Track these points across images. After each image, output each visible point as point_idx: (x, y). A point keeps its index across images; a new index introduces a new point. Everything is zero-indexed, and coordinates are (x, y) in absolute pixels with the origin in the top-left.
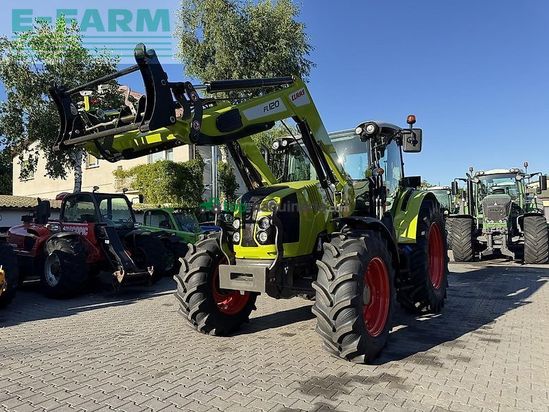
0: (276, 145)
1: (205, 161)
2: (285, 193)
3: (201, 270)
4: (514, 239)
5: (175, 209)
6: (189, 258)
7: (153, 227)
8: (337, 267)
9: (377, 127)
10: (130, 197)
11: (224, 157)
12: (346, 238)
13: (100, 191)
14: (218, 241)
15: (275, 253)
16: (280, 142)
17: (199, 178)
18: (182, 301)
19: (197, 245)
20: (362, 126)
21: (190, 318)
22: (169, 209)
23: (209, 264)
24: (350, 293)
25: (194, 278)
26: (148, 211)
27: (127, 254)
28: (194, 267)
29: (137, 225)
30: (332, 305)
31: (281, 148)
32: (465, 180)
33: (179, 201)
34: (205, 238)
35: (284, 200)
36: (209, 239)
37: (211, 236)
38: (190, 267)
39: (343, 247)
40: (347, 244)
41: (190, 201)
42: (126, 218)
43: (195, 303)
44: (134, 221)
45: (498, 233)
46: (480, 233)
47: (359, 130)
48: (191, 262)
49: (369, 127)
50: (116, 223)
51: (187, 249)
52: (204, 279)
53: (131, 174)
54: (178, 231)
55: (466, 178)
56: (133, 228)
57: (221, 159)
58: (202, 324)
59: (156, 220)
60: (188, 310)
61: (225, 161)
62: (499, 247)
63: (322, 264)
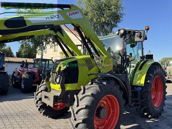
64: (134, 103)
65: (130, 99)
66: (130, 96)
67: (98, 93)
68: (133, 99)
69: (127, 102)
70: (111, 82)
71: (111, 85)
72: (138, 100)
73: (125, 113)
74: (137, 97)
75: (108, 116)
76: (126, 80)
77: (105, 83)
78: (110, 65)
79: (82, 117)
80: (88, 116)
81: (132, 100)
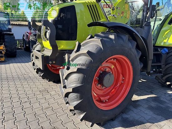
8: (72, 61)
63: (67, 57)
64: (154, 70)
65: (150, 63)
66: (151, 60)
67: (100, 51)
68: (153, 64)
69: (145, 67)
70: (123, 37)
71: (124, 41)
72: (160, 66)
73: (141, 81)
74: (160, 62)
75: (116, 84)
76: (148, 35)
77: (112, 37)
78: (126, 15)
79: (73, 84)
80: (82, 83)
81: (152, 66)
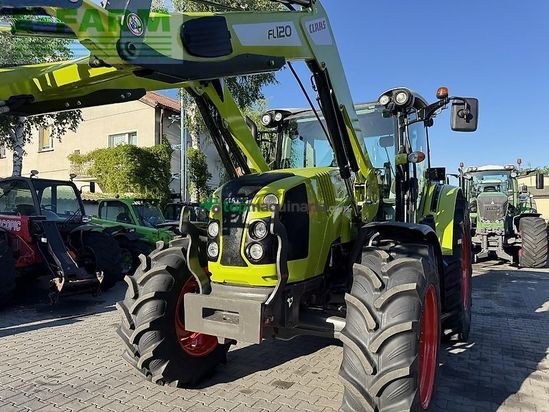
0: (267, 119)
1: (173, 147)
2: (291, 183)
3: (158, 296)
4: (511, 241)
5: (136, 200)
6: (139, 275)
7: (109, 221)
8: (383, 308)
9: (410, 96)
10: (79, 185)
11: (195, 142)
12: (391, 259)
13: (39, 176)
14: (184, 251)
15: (275, 277)
16: (271, 115)
17: (166, 165)
18: (127, 341)
19: (152, 256)
20: (389, 94)
21: (139, 366)
22: (128, 199)
23: (169, 286)
24: (407, 354)
25: (147, 308)
26: (103, 202)
27: (70, 255)
28: (148, 291)
29: (86, 220)
30: (375, 373)
31: (273, 123)
32: (456, 176)
33: (142, 191)
34: (166, 246)
35: (289, 195)
36: (171, 248)
37: (174, 244)
38: (141, 292)
39: (389, 273)
40: (395, 269)
41: (155, 191)
42: (73, 209)
43: (147, 345)
44: (84, 214)
45: (494, 234)
46: (473, 233)
47: (385, 100)
48: (143, 283)
49: (400, 96)
50: (61, 215)
51: (138, 262)
52: (162, 309)
53: (89, 158)
54: (138, 226)
55: (458, 173)
56: (81, 222)
57: (191, 146)
58: (159, 374)
59: (115, 212)
60: (137, 354)
61: (195, 148)
62: (494, 249)
63: (357, 302)
